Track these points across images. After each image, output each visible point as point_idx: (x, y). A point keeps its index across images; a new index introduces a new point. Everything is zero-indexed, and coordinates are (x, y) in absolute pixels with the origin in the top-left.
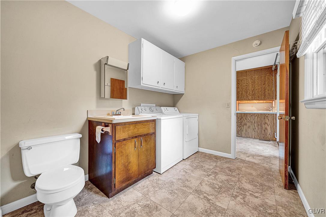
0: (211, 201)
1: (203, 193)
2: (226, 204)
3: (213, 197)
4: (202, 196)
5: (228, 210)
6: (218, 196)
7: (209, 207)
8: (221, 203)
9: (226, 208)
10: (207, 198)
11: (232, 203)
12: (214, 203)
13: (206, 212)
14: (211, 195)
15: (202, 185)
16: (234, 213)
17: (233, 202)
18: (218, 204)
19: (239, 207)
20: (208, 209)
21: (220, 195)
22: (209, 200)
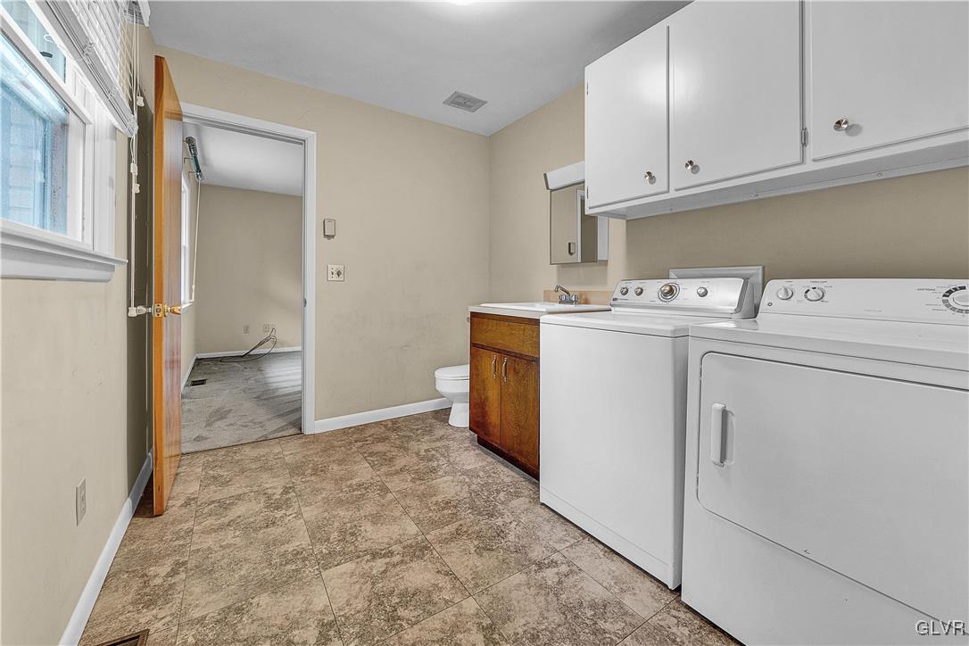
0: (368, 557)
1: (407, 559)
2: (331, 583)
3: (374, 572)
4: (396, 548)
5: (317, 572)
6: (369, 586)
7: (357, 543)
8: (345, 573)
9: (324, 574)
10: (385, 556)
11: (320, 602)
12: (359, 560)
13: (353, 534)
14: (385, 572)
15: (438, 572)
16: (300, 580)
17: (320, 607)
18: (348, 567)
19: (298, 604)
20: (357, 540)
21: (366, 593)
22: (375, 555)
